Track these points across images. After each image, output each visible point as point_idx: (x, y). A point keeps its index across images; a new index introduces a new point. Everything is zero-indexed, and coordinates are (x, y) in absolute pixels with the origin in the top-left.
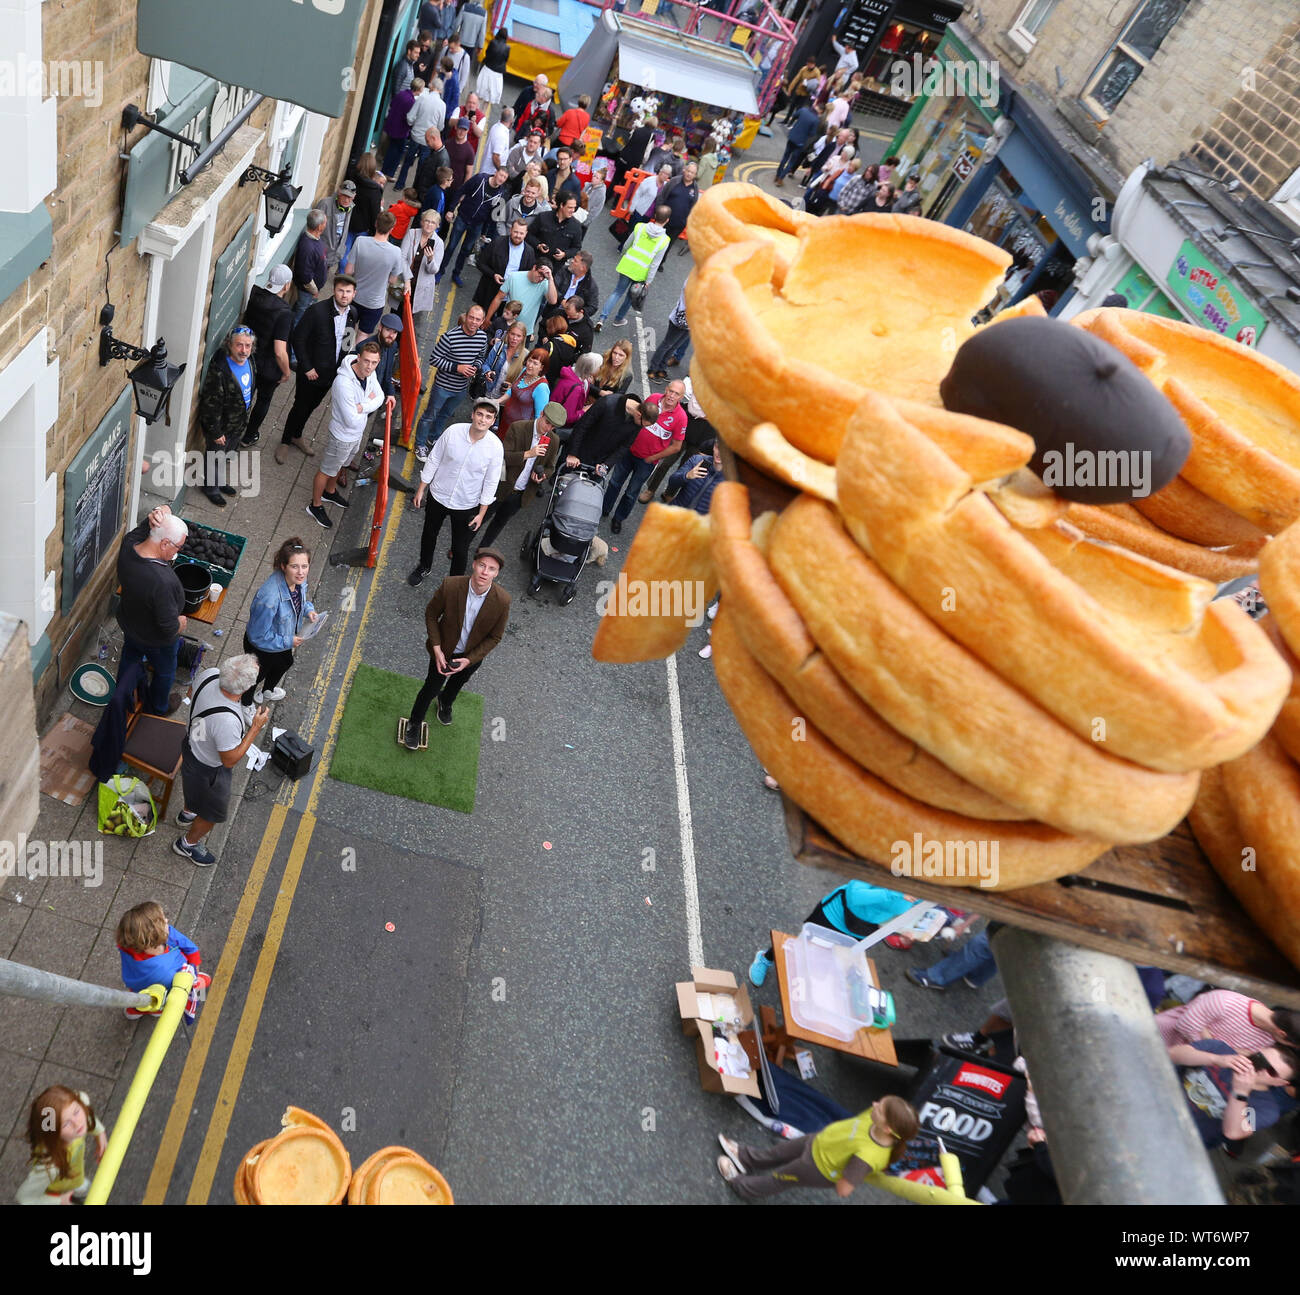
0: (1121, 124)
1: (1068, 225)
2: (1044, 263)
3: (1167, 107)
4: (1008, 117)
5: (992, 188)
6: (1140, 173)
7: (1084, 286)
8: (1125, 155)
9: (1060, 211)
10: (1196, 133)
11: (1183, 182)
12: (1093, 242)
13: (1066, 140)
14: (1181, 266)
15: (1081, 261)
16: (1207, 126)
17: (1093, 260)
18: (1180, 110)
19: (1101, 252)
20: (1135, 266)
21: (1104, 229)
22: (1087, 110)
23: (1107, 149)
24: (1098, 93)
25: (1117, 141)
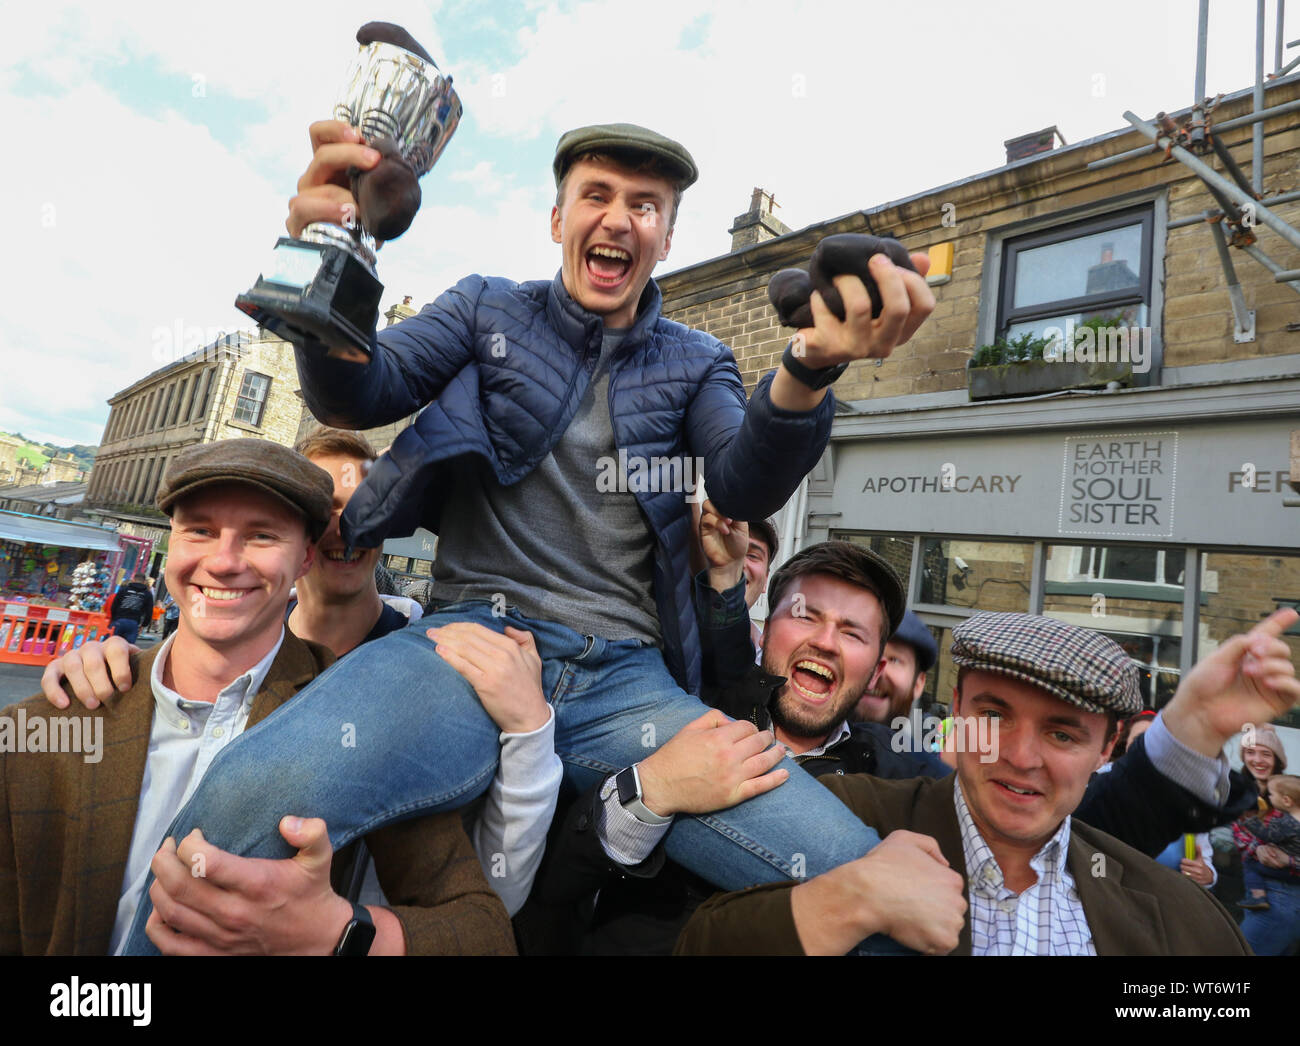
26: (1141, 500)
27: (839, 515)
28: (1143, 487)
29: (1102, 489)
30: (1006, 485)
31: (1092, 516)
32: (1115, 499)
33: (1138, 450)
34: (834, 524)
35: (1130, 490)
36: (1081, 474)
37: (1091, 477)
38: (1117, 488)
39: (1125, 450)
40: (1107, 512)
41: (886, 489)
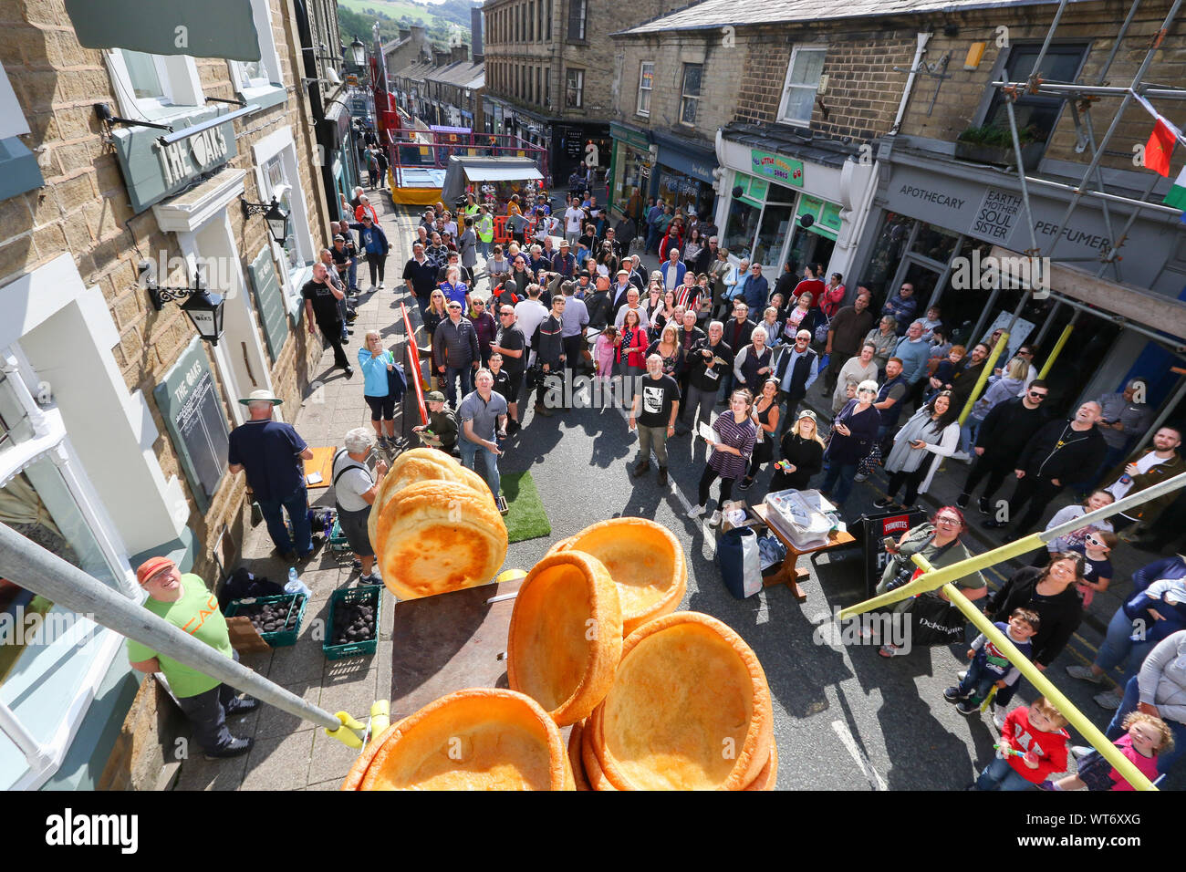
0: (701, 124)
1: (701, 172)
2: (699, 194)
3: (716, 108)
4: (653, 143)
5: (662, 177)
6: (719, 134)
7: (721, 192)
8: (709, 134)
9: (695, 169)
10: (733, 111)
11: (739, 132)
12: (715, 173)
13: (682, 141)
14: (755, 161)
15: (714, 183)
16: (735, 107)
17: (718, 181)
18: (721, 108)
19: (721, 175)
20: (738, 173)
21: (716, 164)
22: (684, 126)
23: (701, 136)
24: (685, 119)
25: (703, 131)
26: (1003, 226)
27: (887, 202)
28: (1007, 219)
29: (991, 217)
30: (957, 205)
31: (983, 229)
32: (994, 223)
33: (1012, 200)
34: (884, 206)
35: (1000, 221)
36: (987, 207)
37: (989, 210)
38: (997, 218)
39: (1007, 200)
40: (989, 227)
41: (910, 193)
